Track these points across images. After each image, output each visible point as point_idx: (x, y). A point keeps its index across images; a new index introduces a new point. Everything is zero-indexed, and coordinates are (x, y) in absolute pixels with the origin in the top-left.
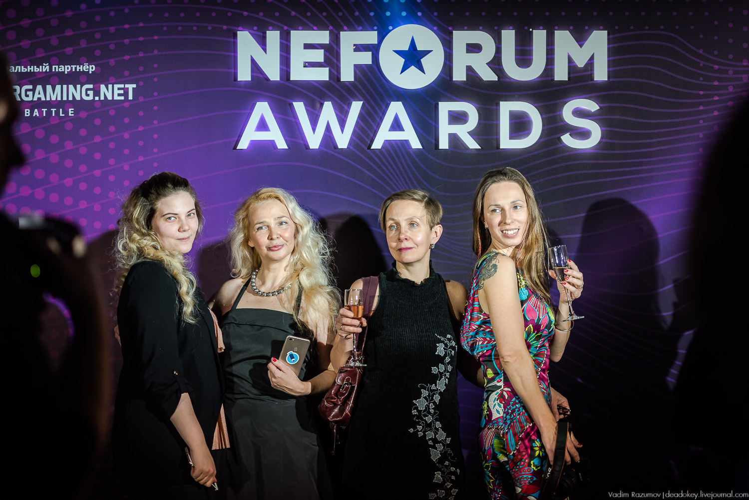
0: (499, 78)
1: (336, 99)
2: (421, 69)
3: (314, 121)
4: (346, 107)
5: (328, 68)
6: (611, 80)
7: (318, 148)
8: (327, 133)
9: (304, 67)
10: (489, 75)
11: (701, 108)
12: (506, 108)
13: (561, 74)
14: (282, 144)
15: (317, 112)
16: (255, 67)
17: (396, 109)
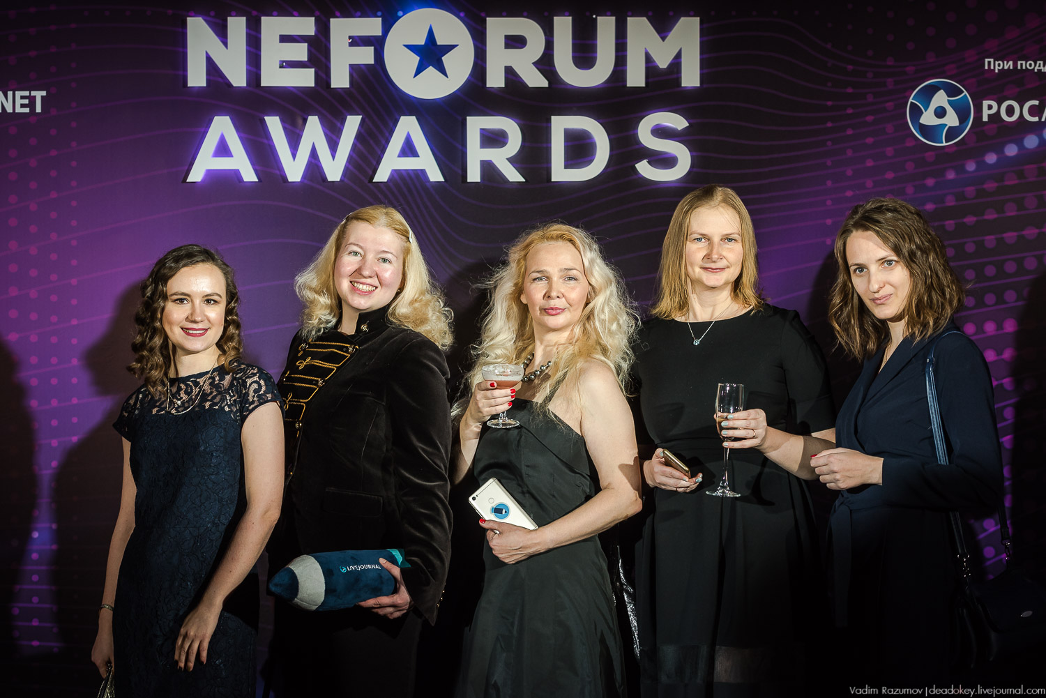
0: (550, 84)
1: (324, 112)
2: (442, 70)
3: (294, 141)
4: (339, 124)
5: (313, 70)
6: (705, 86)
7: (299, 180)
8: (313, 161)
9: (280, 67)
10: (535, 80)
11: (829, 125)
12: (561, 125)
13: (636, 77)
14: (249, 175)
15: (298, 131)
16: (212, 68)
17: (408, 126)
